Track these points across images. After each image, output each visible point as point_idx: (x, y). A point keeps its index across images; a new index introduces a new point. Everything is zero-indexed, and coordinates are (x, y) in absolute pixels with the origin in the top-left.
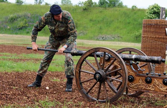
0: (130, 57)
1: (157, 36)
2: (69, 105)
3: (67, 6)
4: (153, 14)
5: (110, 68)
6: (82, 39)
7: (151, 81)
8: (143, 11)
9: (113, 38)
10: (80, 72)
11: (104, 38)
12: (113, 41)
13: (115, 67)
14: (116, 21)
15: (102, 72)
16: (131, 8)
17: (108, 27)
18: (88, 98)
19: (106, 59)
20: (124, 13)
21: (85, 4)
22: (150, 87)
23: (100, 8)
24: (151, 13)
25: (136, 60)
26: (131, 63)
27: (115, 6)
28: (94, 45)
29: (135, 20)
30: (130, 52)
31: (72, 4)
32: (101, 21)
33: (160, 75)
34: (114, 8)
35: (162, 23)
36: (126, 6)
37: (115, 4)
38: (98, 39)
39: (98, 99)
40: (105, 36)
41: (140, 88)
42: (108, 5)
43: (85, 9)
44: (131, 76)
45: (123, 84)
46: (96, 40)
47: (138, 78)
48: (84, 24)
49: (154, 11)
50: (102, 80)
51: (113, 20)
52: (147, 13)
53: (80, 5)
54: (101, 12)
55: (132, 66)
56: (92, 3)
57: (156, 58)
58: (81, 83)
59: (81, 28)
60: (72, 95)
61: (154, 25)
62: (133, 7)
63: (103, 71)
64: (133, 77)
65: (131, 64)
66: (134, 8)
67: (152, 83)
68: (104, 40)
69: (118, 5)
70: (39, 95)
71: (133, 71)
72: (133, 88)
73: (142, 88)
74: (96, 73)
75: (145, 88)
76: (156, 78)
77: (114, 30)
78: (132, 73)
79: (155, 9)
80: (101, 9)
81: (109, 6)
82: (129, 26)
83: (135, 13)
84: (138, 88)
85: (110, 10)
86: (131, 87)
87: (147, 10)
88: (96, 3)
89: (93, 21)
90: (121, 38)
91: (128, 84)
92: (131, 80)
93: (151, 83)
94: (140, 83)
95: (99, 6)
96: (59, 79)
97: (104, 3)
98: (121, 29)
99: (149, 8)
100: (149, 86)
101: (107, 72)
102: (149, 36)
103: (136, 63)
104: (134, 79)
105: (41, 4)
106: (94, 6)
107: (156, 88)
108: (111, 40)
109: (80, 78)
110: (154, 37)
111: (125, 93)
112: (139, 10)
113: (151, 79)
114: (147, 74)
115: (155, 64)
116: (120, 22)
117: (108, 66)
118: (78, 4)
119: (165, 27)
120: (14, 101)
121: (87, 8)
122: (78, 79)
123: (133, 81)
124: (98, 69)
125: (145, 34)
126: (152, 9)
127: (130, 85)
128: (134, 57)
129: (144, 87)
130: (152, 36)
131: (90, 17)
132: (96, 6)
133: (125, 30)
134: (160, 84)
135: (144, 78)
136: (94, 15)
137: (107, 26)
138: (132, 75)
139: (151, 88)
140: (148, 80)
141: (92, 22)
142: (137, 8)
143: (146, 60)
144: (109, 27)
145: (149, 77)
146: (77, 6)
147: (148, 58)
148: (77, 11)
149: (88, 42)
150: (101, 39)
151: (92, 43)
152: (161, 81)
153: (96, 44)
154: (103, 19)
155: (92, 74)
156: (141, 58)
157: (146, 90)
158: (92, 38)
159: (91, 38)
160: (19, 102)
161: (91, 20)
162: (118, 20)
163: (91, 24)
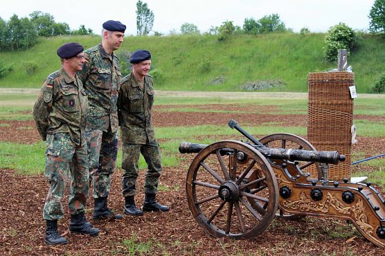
0: (281, 153)
1: (335, 102)
2: (176, 247)
3: (190, 36)
4: (337, 41)
5: (248, 176)
6: (218, 91)
7: (322, 196)
8: (319, 36)
9: (271, 86)
10: (194, 184)
11: (255, 87)
12: (272, 90)
13: (257, 173)
14: (275, 56)
15: (232, 185)
16: (299, 33)
17: (262, 67)
18: (210, 230)
19: (240, 158)
20: (287, 42)
21: (221, 30)
22: (320, 206)
23: (247, 36)
24: (333, 40)
25: (293, 157)
26: (284, 164)
27: (272, 30)
28: (239, 100)
29: (306, 52)
30: (284, 141)
31: (199, 31)
32: (249, 57)
33: (336, 186)
34: (271, 34)
35: (343, 77)
36: (290, 30)
37: (271, 27)
38: (245, 90)
39: (227, 233)
40: (258, 82)
41: (302, 209)
42: (260, 30)
43: (221, 39)
44: (285, 189)
45: (270, 205)
46: (243, 91)
47: (297, 191)
48: (221, 64)
49: (339, 35)
50: (232, 199)
51: (270, 56)
52: (328, 39)
53: (213, 33)
54: (248, 42)
55: (286, 170)
56: (233, 29)
57: (328, 154)
58: (197, 205)
59: (217, 71)
60: (184, 223)
61: (328, 83)
62: (303, 30)
63: (234, 183)
64: (290, 190)
65: (284, 167)
66: (304, 32)
67: (324, 199)
68: (256, 90)
69: (277, 29)
70: (127, 227)
71: (288, 179)
72: (290, 209)
73: (306, 208)
74: (222, 187)
75: (312, 208)
76: (330, 190)
77: (273, 72)
78: (286, 182)
79: (340, 33)
80: (249, 37)
81: (262, 31)
82: (296, 64)
83: (307, 41)
84: (298, 209)
85: (263, 38)
86: (286, 208)
87: (326, 34)
88: (239, 28)
89: (235, 58)
90: (285, 84)
91: (280, 202)
92: (286, 194)
93: (321, 199)
94: (301, 200)
95: (246, 33)
96: (168, 185)
97: (253, 27)
98: (284, 70)
99: (330, 31)
100: (318, 205)
101: (242, 183)
102: (321, 102)
103: (293, 163)
104: (290, 193)
105: (149, 35)
106: (235, 33)
107: (331, 208)
108: (268, 90)
109: (194, 196)
110: (329, 103)
111: (278, 214)
112: (314, 35)
113: (322, 193)
114: (314, 184)
115: (327, 164)
116: (282, 56)
117: (245, 170)
118: (209, 32)
119: (348, 84)
120: (81, 243)
121: (225, 37)
122: (192, 197)
123: (290, 196)
124: (226, 179)
125: (313, 98)
126: (335, 32)
127: (285, 203)
128: (289, 152)
129: (309, 207)
130: (325, 102)
131: (231, 52)
132: (239, 33)
133: (291, 70)
134: (338, 202)
135: (308, 191)
136: (237, 47)
137: (260, 66)
138: (288, 186)
139: (321, 208)
140: (316, 194)
141: (234, 61)
142: (309, 32)
143: (312, 157)
144: (264, 67)
145: (317, 189)
146: (207, 34)
147: (314, 155)
148: (208, 43)
149: (228, 96)
150: (251, 88)
151: (236, 98)
152: (339, 196)
153: (242, 98)
154: (253, 54)
155: (215, 188)
156: (302, 155)
157: (314, 212)
158: (235, 87)
159: (233, 89)
160: (89, 244)
161: (232, 57)
162: (278, 54)
163: (233, 64)
